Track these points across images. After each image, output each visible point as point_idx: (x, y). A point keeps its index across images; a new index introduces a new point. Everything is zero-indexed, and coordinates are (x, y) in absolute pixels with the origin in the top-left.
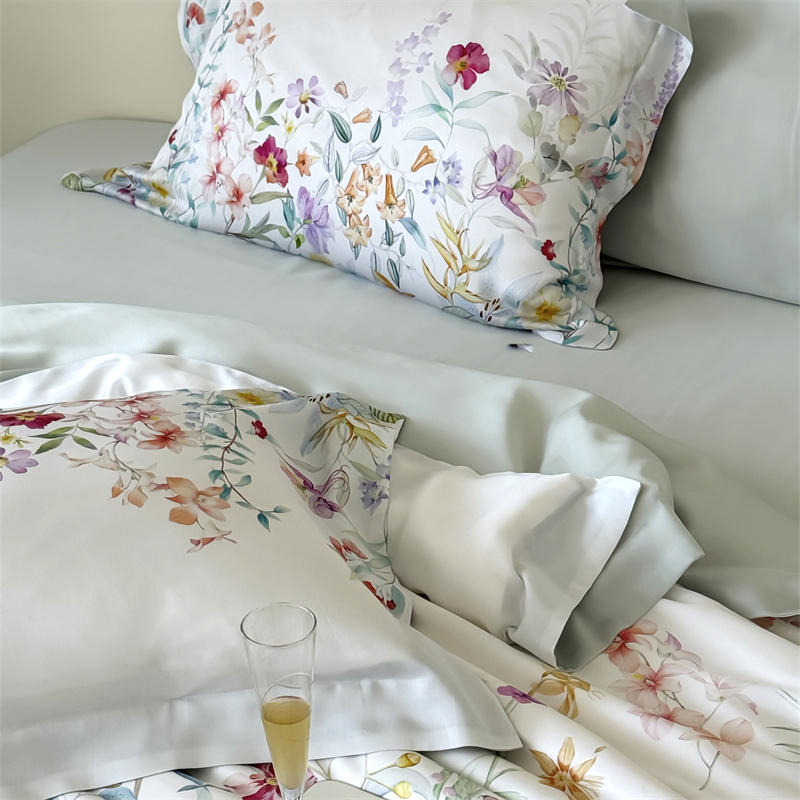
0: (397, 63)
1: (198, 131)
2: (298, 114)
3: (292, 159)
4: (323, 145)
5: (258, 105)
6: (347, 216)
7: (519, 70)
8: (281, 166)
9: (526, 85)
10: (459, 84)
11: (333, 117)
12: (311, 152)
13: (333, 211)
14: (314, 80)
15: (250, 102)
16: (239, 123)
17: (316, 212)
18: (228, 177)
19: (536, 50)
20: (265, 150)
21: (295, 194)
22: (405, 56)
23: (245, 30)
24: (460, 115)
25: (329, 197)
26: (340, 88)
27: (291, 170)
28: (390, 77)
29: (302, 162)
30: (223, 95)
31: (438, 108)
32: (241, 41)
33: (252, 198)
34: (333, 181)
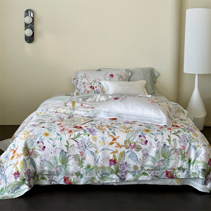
0: (104, 77)
1: (82, 87)
2: (94, 83)
3: (95, 87)
4: (98, 85)
5: (89, 83)
6: (102, 91)
7: (117, 76)
8: (93, 88)
9: (118, 77)
10: (111, 78)
11: (99, 82)
12: (97, 86)
13: (100, 91)
14: (95, 80)
15: (88, 83)
16: (87, 85)
17: (98, 91)
18: (87, 90)
19: (118, 74)
20: (91, 87)
21: (95, 90)
22: (105, 76)
23: (85, 77)
24: (112, 80)
25: (100, 90)
26: (98, 80)
27: (95, 88)
28: (104, 78)
29: (96, 87)
30: (84, 83)
31: (110, 80)
32: (85, 78)
33: (90, 92)
34: (100, 88)
